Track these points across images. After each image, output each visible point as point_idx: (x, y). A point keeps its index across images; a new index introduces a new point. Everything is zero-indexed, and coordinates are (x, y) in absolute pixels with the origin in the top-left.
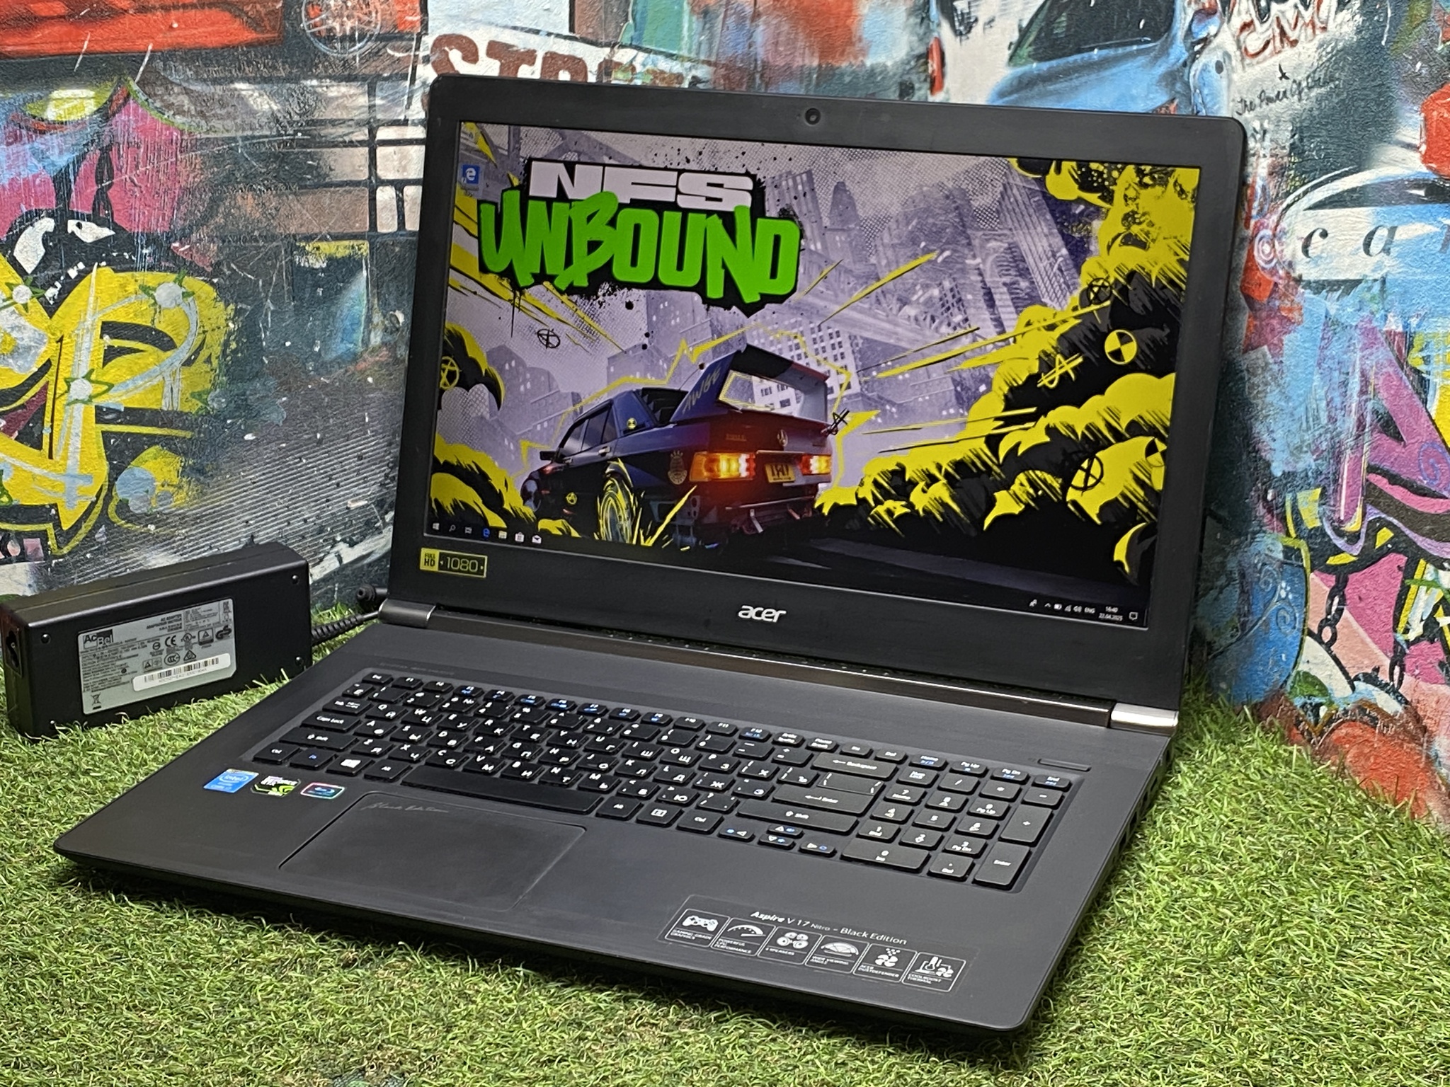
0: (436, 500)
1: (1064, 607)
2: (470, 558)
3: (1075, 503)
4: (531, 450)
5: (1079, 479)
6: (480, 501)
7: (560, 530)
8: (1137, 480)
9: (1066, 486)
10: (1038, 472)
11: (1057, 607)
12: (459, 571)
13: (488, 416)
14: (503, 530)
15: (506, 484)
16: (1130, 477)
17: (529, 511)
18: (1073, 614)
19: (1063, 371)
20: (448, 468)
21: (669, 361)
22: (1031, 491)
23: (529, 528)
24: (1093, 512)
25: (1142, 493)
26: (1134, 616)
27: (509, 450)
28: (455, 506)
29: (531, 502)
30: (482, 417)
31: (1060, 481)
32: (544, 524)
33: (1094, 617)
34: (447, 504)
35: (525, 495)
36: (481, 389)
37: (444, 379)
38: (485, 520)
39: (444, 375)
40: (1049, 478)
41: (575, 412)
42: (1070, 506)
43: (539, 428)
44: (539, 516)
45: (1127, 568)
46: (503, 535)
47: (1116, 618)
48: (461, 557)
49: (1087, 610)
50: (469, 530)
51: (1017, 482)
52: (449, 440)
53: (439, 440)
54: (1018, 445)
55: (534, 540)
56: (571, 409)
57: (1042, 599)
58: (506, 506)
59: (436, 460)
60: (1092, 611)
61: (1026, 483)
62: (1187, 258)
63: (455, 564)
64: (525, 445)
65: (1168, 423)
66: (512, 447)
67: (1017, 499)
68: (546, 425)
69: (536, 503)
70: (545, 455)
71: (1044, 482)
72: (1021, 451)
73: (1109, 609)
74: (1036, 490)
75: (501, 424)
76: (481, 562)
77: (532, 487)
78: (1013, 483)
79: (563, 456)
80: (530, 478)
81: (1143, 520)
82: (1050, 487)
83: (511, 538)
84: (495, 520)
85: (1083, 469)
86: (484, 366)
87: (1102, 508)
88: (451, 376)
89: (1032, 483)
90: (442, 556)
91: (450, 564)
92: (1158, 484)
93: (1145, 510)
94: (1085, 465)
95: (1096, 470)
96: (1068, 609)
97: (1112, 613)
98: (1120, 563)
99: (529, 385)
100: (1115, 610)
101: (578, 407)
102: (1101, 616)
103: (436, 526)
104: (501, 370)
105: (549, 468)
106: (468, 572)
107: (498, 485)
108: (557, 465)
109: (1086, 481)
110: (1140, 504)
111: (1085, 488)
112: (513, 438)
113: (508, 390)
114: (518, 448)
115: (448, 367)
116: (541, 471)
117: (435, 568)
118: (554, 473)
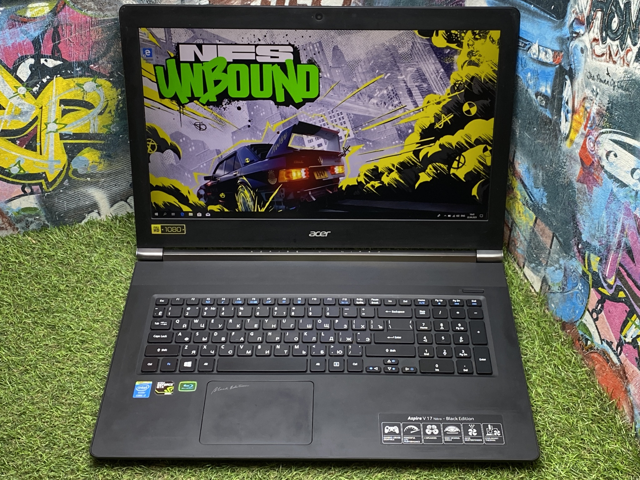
0: (155, 203)
1: (452, 216)
2: (177, 226)
3: (454, 174)
4: (199, 176)
5: (455, 164)
6: (177, 201)
7: (219, 209)
8: (480, 162)
9: (450, 168)
10: (437, 164)
11: (449, 216)
12: (172, 232)
13: (175, 164)
14: (190, 212)
15: (189, 193)
16: (477, 161)
17: (202, 203)
18: (456, 218)
19: (445, 121)
20: (158, 188)
21: (262, 131)
22: (435, 171)
23: (204, 210)
24: (462, 177)
25: (482, 168)
26: (481, 216)
27: (189, 178)
28: (165, 204)
29: (203, 199)
30: (172, 164)
31: (447, 166)
32: (210, 208)
33: (465, 218)
34: (160, 204)
35: (199, 196)
36: (169, 152)
37: (149, 149)
38: (181, 209)
39: (149, 147)
40: (442, 165)
41: (219, 158)
42: (452, 176)
43: (202, 166)
44: (208, 204)
45: (477, 198)
46: (191, 214)
47: (474, 217)
48: (172, 226)
49: (462, 216)
50: (173, 214)
51: (428, 168)
52: (157, 176)
53: (151, 176)
54: (428, 153)
55: (207, 215)
56: (217, 156)
57: (442, 214)
58: (191, 202)
59: (152, 185)
60: (464, 216)
61: (432, 168)
62: (497, 69)
63: (170, 229)
64: (195, 175)
65: (492, 138)
66: (189, 176)
67: (429, 175)
68: (205, 165)
69: (205, 199)
70: (206, 178)
71: (440, 167)
72: (429, 155)
73: (471, 214)
74: (437, 171)
75: (182, 167)
76: (183, 227)
77: (202, 192)
78: (427, 169)
79: (215, 177)
80: (201, 188)
81: (483, 178)
82: (443, 169)
83: (195, 216)
84: (185, 208)
85: (457, 160)
86: (169, 141)
87: (465, 175)
88: (153, 147)
89: (435, 168)
90: (162, 227)
91: (167, 230)
92: (489, 163)
93: (484, 174)
94: (457, 158)
95: (462, 160)
96: (454, 216)
97: (472, 216)
98: (474, 196)
99: (193, 148)
100: (473, 214)
101: (220, 156)
102: (468, 217)
103: (157, 214)
104: (178, 142)
105: (210, 183)
106: (177, 232)
107: (185, 193)
108: (212, 182)
109: (458, 165)
110: (482, 172)
111: (458, 168)
112: (191, 172)
113: (183, 151)
114: (192, 177)
115: (151, 143)
116: (206, 185)
117: (160, 233)
118: (212, 185)
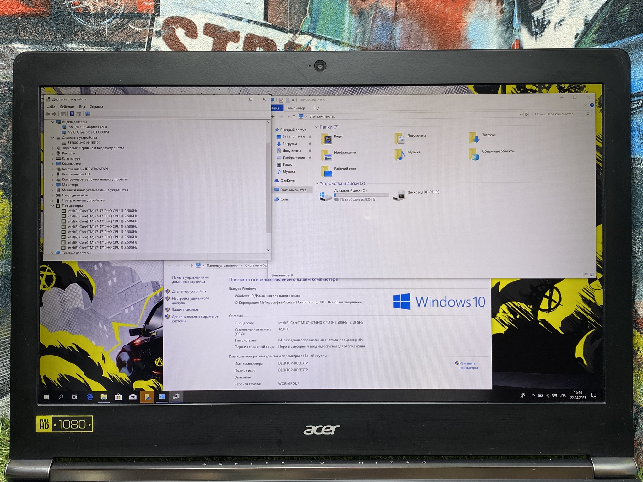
0: (45, 377)
1: (545, 396)
2: (78, 419)
3: (543, 321)
4: (121, 328)
5: (544, 304)
6: (82, 373)
7: (152, 387)
8: (585, 300)
9: (536, 309)
10: (514, 302)
11: (540, 396)
12: (70, 429)
13: (83, 307)
14: (104, 393)
15: (103, 358)
16: (580, 299)
17: (124, 376)
18: (552, 399)
20: (53, 351)
22: (512, 316)
23: (126, 389)
24: (557, 325)
25: (590, 309)
26: (594, 394)
27: (104, 332)
28: (62, 379)
29: (125, 369)
30: (78, 309)
31: (531, 307)
32: (137, 384)
33: (567, 399)
34: (54, 378)
35: (120, 364)
36: (75, 289)
37: (43, 282)
38: (88, 387)
39: (43, 280)
40: (523, 306)
41: (156, 296)
42: (540, 323)
43: (127, 311)
44: (133, 378)
45: (585, 363)
47: (581, 398)
48: (71, 419)
49: (562, 395)
50: (75, 397)
51: (501, 310)
52: (52, 329)
53: (43, 330)
54: (499, 283)
55: (131, 398)
56: (153, 294)
57: (528, 392)
58: (105, 375)
59: (42, 345)
60: (564, 395)
61: (507, 311)
63: (67, 424)
64: (116, 326)
65: (602, 259)
66: (105, 328)
67: (502, 322)
68: (132, 308)
69: (130, 370)
70: (133, 332)
71: (520, 309)
72: (501, 288)
73: (576, 392)
74: (515, 315)
75: (94, 312)
76: (89, 420)
77: (126, 357)
78: (498, 312)
79: (149, 330)
80: (123, 350)
81: (593, 328)
83: (111, 399)
84: (96, 386)
85: (546, 297)
86: (76, 269)
87: (563, 322)
88: (49, 280)
89: (511, 310)
90: (54, 420)
91: (62, 425)
92: (599, 300)
93: (593, 320)
94: (548, 294)
95: (555, 297)
96: (548, 396)
97: (579, 395)
98: (580, 359)
99: (115, 280)
100: (581, 392)
101: (157, 292)
102: (572, 398)
103: (47, 397)
104: (91, 271)
105: (138, 341)
106: (78, 429)
107: (96, 358)
108: (143, 338)
109: (550, 305)
111: (549, 310)
112: (108, 322)
113: (98, 285)
114: (111, 329)
115: (45, 273)
116: (132, 344)
117: (50, 430)
118: (142, 344)
